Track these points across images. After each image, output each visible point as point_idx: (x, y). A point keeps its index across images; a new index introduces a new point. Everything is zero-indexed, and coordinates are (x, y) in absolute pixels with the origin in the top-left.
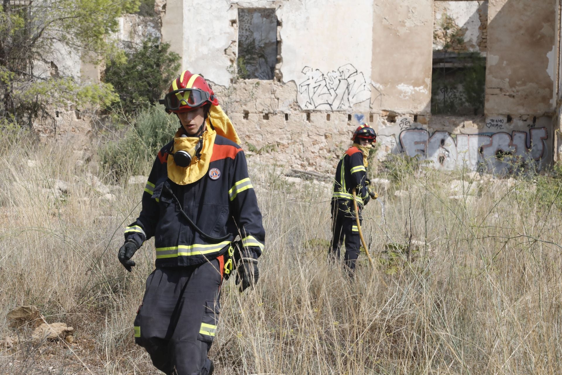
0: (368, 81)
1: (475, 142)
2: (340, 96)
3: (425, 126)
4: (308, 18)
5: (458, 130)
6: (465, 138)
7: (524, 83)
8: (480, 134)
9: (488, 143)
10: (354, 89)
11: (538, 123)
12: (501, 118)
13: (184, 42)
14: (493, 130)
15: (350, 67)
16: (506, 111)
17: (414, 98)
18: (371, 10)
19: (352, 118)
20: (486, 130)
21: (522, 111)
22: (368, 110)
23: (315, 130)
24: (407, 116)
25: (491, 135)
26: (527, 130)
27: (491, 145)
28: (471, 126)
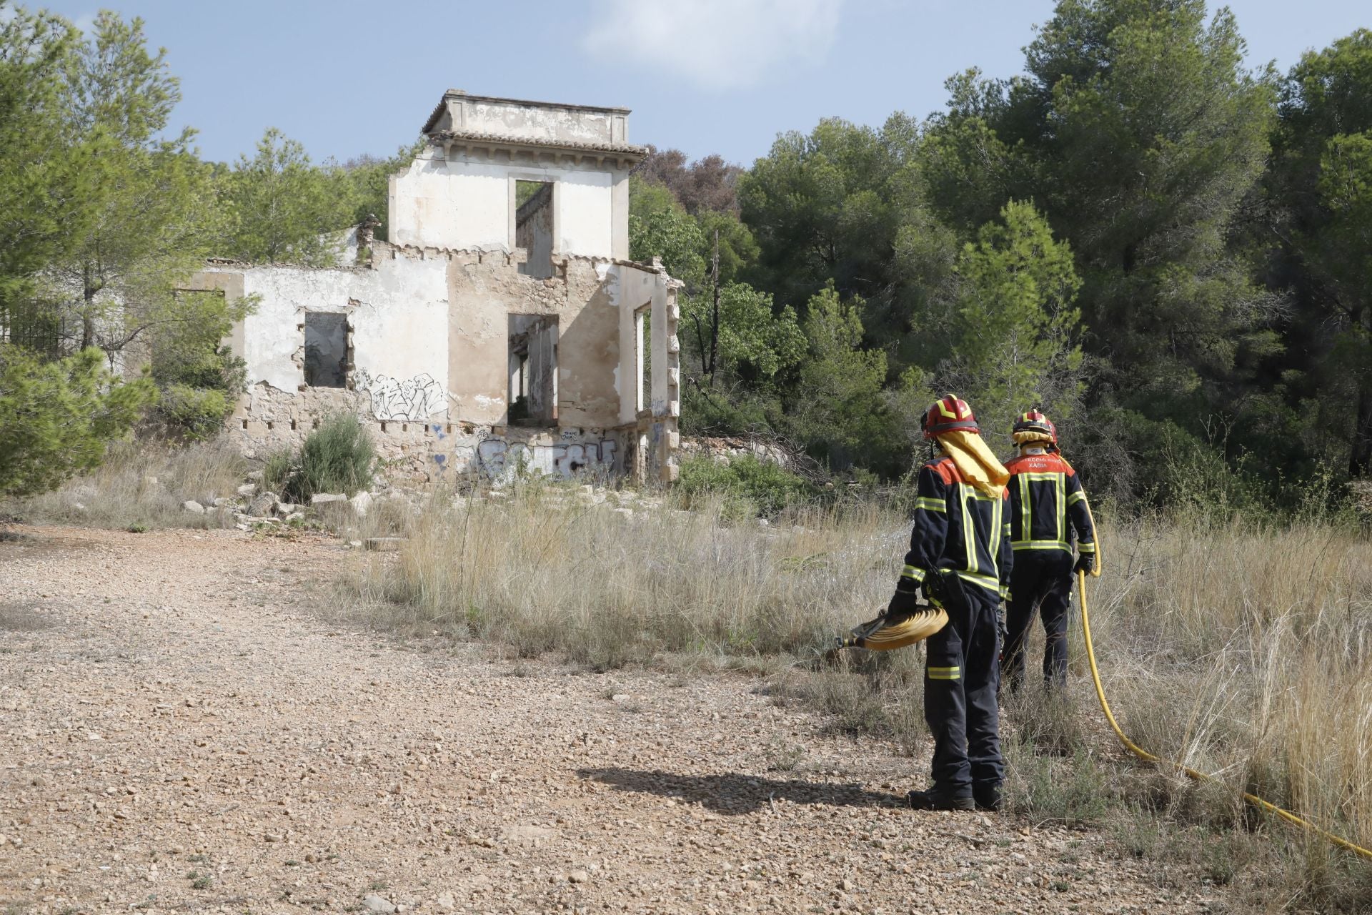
0: (445, 391)
1: (550, 454)
2: (417, 406)
3: (502, 438)
4: (381, 325)
5: (533, 441)
6: (541, 450)
7: (594, 397)
8: (554, 447)
9: (563, 454)
10: (431, 400)
11: (608, 436)
12: (574, 430)
13: (246, 346)
14: (567, 442)
15: (426, 377)
16: (580, 424)
17: (491, 410)
18: (446, 319)
19: (430, 429)
20: (561, 442)
21: (593, 424)
22: (446, 420)
23: (391, 441)
24: (485, 427)
25: (566, 447)
26: (598, 442)
27: (565, 457)
28: (546, 439)
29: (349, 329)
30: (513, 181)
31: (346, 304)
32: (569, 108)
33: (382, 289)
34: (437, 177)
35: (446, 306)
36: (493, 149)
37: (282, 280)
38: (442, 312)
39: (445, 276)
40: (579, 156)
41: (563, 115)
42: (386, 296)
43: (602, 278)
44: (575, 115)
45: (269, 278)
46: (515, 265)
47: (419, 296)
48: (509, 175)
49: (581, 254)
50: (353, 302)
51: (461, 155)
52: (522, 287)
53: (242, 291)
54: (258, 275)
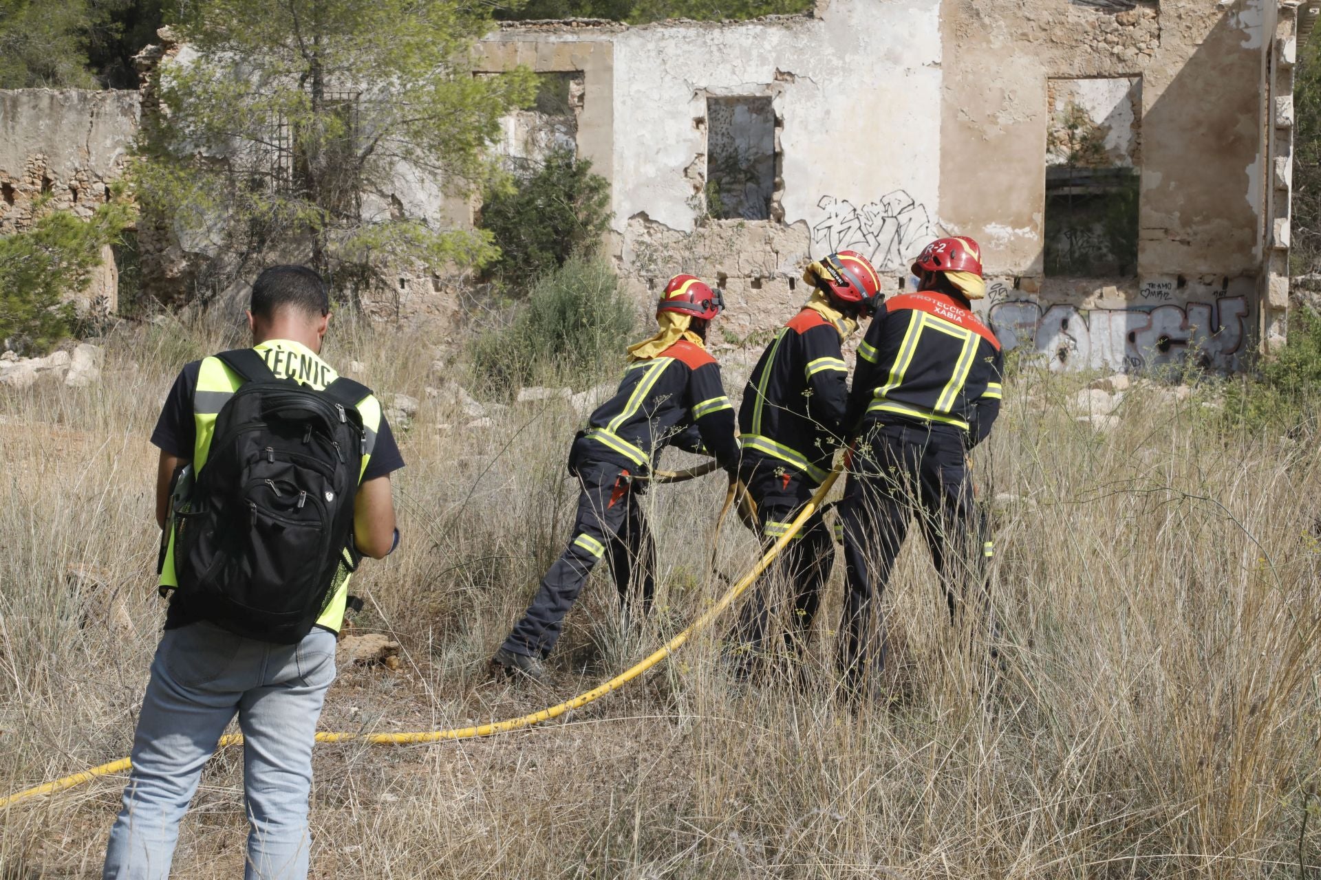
0: (934, 219)
1: (1120, 323)
2: (885, 247)
3: (1033, 297)
4: (828, 112)
5: (1090, 302)
6: (1104, 316)
7: (1206, 220)
8: (1130, 310)
9: (1144, 324)
10: (909, 234)
11: (1233, 288)
12: (1166, 280)
13: (615, 157)
14: (1153, 301)
15: (901, 196)
16: (1175, 268)
17: (1015, 248)
18: (937, 96)
19: (906, 284)
20: (1140, 301)
21: (1203, 267)
24: (1002, 279)
25: (1149, 311)
26: (1212, 300)
27: (1149, 327)
28: (1114, 296)
29: (778, 123)
31: (770, 80)
33: (830, 50)
35: (939, 73)
37: (671, 48)
38: (930, 85)
39: (936, 21)
42: (836, 62)
45: (651, 46)
47: (892, 58)
50: (781, 75)
52: (1074, 28)
53: (610, 69)
54: (635, 41)
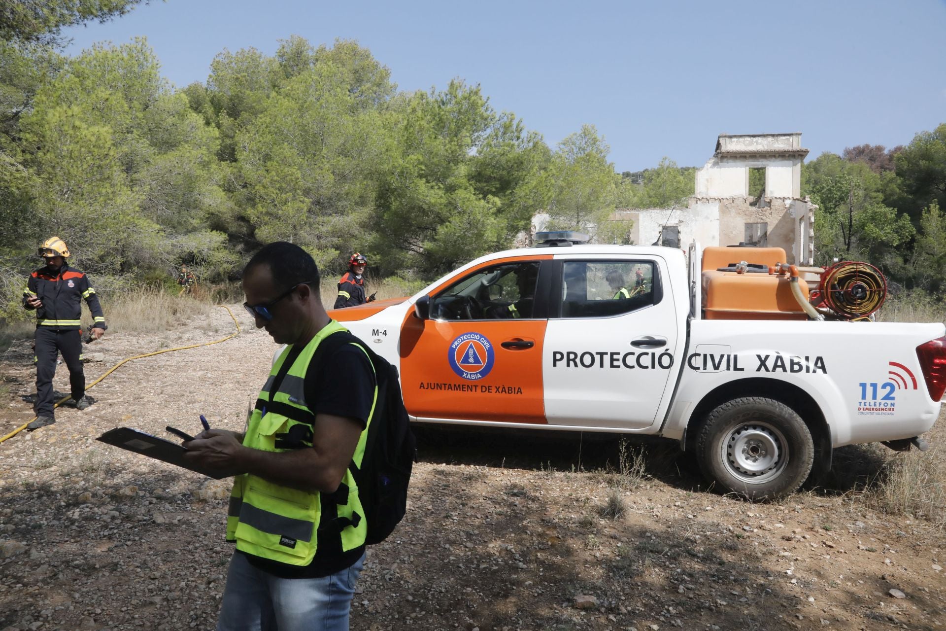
4: (691, 230)
18: (718, 227)
29: (679, 232)
30: (748, 168)
31: (678, 223)
32: (773, 136)
33: (692, 216)
34: (716, 170)
35: (718, 221)
36: (738, 156)
37: (653, 215)
38: (716, 224)
39: (718, 209)
40: (777, 155)
41: (770, 139)
42: (693, 218)
43: (788, 206)
44: (776, 138)
45: (648, 214)
46: (748, 203)
47: (707, 218)
48: (746, 166)
49: (778, 196)
50: (680, 221)
51: (725, 160)
52: (751, 212)
53: (638, 220)
54: (645, 213)
